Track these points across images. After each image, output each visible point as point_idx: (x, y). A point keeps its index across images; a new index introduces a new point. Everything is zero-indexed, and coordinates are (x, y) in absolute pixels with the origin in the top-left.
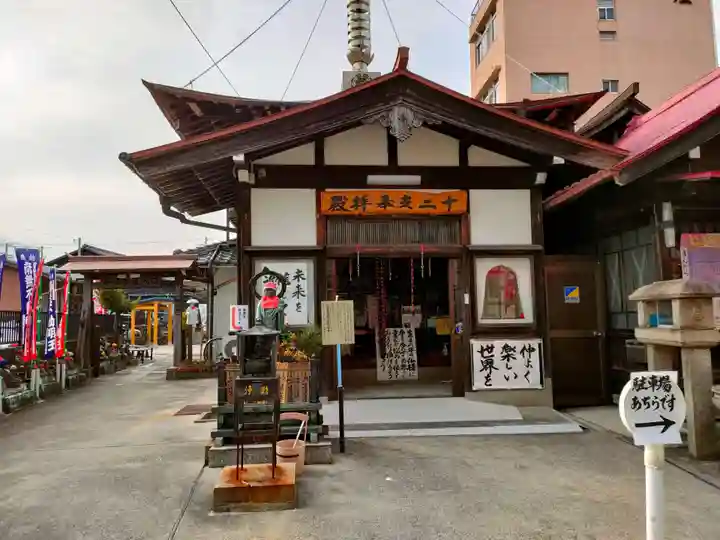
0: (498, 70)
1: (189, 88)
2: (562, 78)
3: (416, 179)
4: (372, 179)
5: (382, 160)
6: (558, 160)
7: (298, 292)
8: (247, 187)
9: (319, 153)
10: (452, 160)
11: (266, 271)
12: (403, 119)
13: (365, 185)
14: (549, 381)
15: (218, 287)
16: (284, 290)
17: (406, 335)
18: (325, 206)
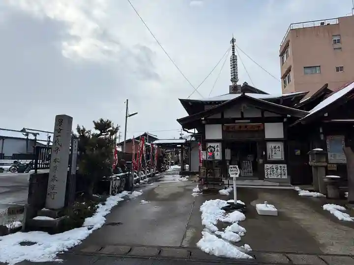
0: (290, 67)
1: (188, 99)
2: (317, 68)
3: (249, 121)
4: (236, 121)
5: (240, 116)
6: (289, 116)
7: (217, 151)
8: (204, 124)
9: (223, 116)
10: (259, 115)
11: (210, 146)
12: (244, 107)
13: (234, 123)
14: (289, 177)
15: (193, 148)
16: (214, 150)
17: (249, 163)
18: (224, 129)
